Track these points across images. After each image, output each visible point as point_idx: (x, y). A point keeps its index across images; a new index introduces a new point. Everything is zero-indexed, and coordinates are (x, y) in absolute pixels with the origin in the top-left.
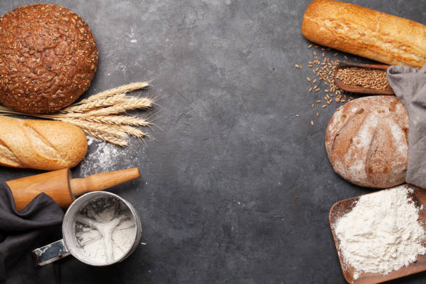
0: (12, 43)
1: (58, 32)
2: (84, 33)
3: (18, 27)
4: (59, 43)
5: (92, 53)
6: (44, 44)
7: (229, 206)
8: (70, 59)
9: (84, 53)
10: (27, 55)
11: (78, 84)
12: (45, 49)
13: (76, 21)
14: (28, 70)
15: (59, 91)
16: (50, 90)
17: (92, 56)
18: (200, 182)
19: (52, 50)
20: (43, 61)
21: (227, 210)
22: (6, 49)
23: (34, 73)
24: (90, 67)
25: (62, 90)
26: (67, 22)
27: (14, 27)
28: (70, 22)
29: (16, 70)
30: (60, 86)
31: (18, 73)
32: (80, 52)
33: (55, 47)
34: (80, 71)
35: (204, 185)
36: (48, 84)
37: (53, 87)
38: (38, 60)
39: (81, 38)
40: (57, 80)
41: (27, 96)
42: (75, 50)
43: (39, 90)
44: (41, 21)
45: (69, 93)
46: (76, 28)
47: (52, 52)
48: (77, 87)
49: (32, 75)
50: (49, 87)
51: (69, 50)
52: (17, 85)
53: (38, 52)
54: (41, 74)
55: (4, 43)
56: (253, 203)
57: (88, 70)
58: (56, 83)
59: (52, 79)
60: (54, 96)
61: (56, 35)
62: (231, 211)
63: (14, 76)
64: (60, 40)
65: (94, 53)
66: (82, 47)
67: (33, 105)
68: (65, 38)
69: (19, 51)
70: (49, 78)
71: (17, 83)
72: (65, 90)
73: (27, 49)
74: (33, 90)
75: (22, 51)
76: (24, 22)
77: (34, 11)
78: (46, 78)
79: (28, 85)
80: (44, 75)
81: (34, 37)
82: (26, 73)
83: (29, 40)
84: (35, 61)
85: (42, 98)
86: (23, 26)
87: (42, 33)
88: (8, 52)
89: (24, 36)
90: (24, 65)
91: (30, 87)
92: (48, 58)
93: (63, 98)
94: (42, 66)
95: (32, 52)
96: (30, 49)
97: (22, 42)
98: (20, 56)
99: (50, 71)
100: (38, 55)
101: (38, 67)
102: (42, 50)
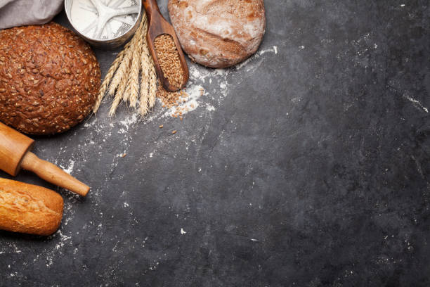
0: (24, 51)
1: (70, 69)
2: (93, 83)
3: (37, 40)
4: (64, 78)
5: (87, 105)
6: (50, 72)
8: (65, 98)
9: (81, 102)
10: (29, 71)
11: (56, 124)
12: (48, 76)
13: (93, 68)
14: (22, 83)
15: (36, 120)
16: (29, 113)
17: (86, 108)
19: (53, 80)
20: (40, 84)
22: (15, 53)
23: (25, 90)
24: (77, 116)
25: (39, 120)
26: (84, 64)
27: (35, 38)
28: (87, 65)
29: (11, 76)
30: (38, 115)
31: (11, 81)
32: (78, 99)
33: (58, 80)
34: (66, 115)
36: (31, 108)
37: (33, 113)
38: (36, 82)
39: (87, 87)
40: (41, 109)
41: (6, 105)
42: (74, 94)
43: (20, 107)
44: (62, 48)
45: (44, 126)
46: (89, 75)
47: (53, 83)
48: (54, 126)
49: (22, 90)
50: (30, 111)
51: (68, 91)
52: (3, 90)
53: (41, 74)
54: (30, 95)
55: (17, 46)
56: (232, 226)
57: (73, 116)
58: (39, 111)
59: (37, 105)
60: (29, 121)
61: (67, 70)
63: (5, 80)
64: (67, 76)
65: (89, 106)
66: (82, 95)
67: (6, 116)
68: (72, 76)
69: (24, 62)
70: (36, 103)
71: (4, 87)
72: (42, 122)
73: (32, 65)
74: (13, 104)
75: (28, 64)
76: (47, 39)
77: (62, 35)
78: (33, 101)
79: (13, 97)
80: (32, 97)
81: (46, 59)
82: (18, 86)
83: (40, 59)
84: (32, 80)
85: (18, 115)
86: (43, 43)
87: (55, 60)
88: (14, 56)
89: (38, 52)
90: (21, 78)
91: (13, 100)
92: (46, 86)
93: (35, 128)
94: (36, 89)
95: (35, 70)
96: (36, 67)
97: (32, 56)
98: (23, 68)
99: (40, 98)
100: (40, 76)
101: (32, 87)
102: (45, 74)
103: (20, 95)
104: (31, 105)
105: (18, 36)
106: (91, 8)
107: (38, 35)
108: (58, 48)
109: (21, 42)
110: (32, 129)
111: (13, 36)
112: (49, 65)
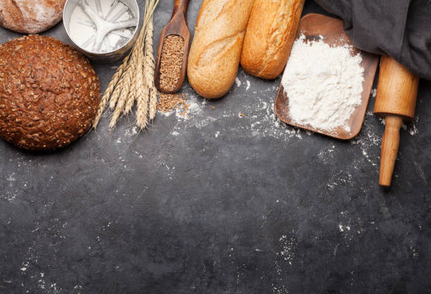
0: (23, 66)
1: (69, 83)
2: (92, 97)
3: (37, 55)
4: (64, 92)
5: (88, 119)
6: (50, 86)
7: (212, 240)
8: (65, 112)
9: (81, 116)
10: (29, 86)
11: (57, 139)
12: (48, 91)
13: (93, 81)
14: (21, 99)
15: (37, 135)
16: (29, 128)
17: (87, 122)
18: (182, 214)
19: (53, 95)
20: (40, 99)
21: (209, 244)
22: (14, 68)
23: (25, 105)
24: (78, 130)
25: (40, 135)
26: (83, 78)
27: (34, 53)
28: (86, 79)
29: (10, 91)
30: (39, 130)
31: (11, 97)
32: (78, 113)
33: (58, 94)
34: (66, 129)
35: (186, 218)
36: (31, 123)
37: (34, 128)
38: (36, 97)
39: (87, 100)
40: (41, 124)
41: (6, 121)
42: (75, 107)
43: (20, 122)
44: (61, 63)
45: (45, 141)
46: (88, 89)
47: (53, 97)
48: (55, 141)
49: (22, 106)
50: (30, 126)
51: (68, 105)
53: (41, 89)
54: (30, 110)
55: (17, 62)
56: (236, 237)
57: (75, 131)
58: (39, 126)
59: (38, 120)
60: (29, 136)
61: (66, 84)
62: (213, 245)
63: (6, 96)
64: (66, 90)
65: (90, 119)
66: (82, 109)
67: (6, 132)
68: (72, 90)
69: (24, 77)
70: (36, 118)
71: (4, 104)
72: (43, 137)
73: (32, 81)
74: (13, 119)
75: (27, 80)
76: (46, 54)
77: (61, 50)
78: (33, 116)
79: (13, 113)
80: (32, 112)
81: (45, 74)
82: (18, 101)
83: (39, 74)
84: (32, 95)
85: (19, 131)
86: (42, 58)
87: (55, 75)
88: (14, 72)
89: (37, 67)
90: (21, 93)
91: (14, 115)
92: (46, 100)
93: (36, 143)
94: (36, 103)
95: (35, 85)
96: (35, 82)
97: (32, 71)
98: (22, 83)
99: (40, 112)
100: (39, 91)
101: (32, 102)
102: (45, 89)
103: (20, 110)
104: (31, 120)
105: (17, 52)
106: (87, 22)
107: (36, 51)
108: (58, 62)
109: (21, 58)
110: (33, 144)
111: (12, 52)
112: (48, 80)
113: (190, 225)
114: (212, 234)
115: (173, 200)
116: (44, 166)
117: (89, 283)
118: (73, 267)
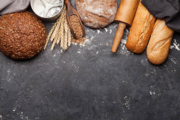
0: (13, 23)
2: (43, 37)
3: (19, 18)
4: (31, 35)
6: (25, 32)
7: (95, 98)
8: (31, 43)
9: (38, 45)
10: (16, 32)
11: (28, 55)
12: (24, 34)
13: (43, 30)
14: (13, 37)
15: (19, 53)
16: (16, 50)
17: (41, 47)
18: (82, 87)
19: (26, 36)
20: (20, 38)
21: (94, 100)
22: (10, 24)
23: (14, 40)
24: (37, 51)
25: (21, 53)
26: (39, 28)
27: (18, 18)
28: (40, 29)
29: (8, 34)
30: (20, 51)
31: (8, 36)
32: (37, 44)
33: (28, 35)
34: (32, 50)
35: (84, 89)
36: (17, 48)
37: (18, 50)
38: (19, 36)
39: (41, 38)
40: (21, 48)
41: (6, 47)
42: (36, 41)
43: (12, 48)
44: (30, 22)
45: (23, 55)
46: (42, 33)
47: (26, 37)
48: (27, 55)
49: (13, 40)
50: (17, 49)
51: (33, 40)
52: (5, 40)
53: (21, 33)
54: (16, 42)
55: (11, 21)
56: (105, 97)
59: (20, 47)
60: (16, 53)
61: (32, 31)
62: (95, 100)
63: (6, 36)
64: (32, 34)
65: (42, 46)
66: (39, 42)
67: (6, 51)
68: (34, 34)
69: (14, 28)
70: (19, 46)
71: (5, 39)
72: (22, 54)
73: (17, 29)
74: (9, 46)
75: (15, 29)
76: (23, 18)
77: (30, 16)
78: (18, 45)
79: (9, 43)
80: (17, 43)
81: (23, 26)
82: (11, 38)
83: (20, 27)
84: (17, 36)
85: (12, 51)
86: (21, 19)
87: (27, 27)
88: (9, 26)
89: (19, 24)
90: (12, 35)
91: (9, 44)
92: (23, 38)
93: (19, 56)
94: (19, 39)
95: (18, 32)
96: (19, 30)
97: (17, 25)
98: (13, 31)
99: (21, 43)
100: (20, 34)
101: (17, 39)
102: (23, 33)
103: (12, 42)
104: (17, 46)
105: (11, 17)
106: (41, 4)
107: (19, 16)
108: (28, 21)
109: (12, 19)
110: (18, 57)
111: (9, 17)
112: (24, 29)
113: (86, 92)
114: (95, 96)
115: (78, 81)
116: (23, 66)
117: (42, 117)
118: (35, 110)
